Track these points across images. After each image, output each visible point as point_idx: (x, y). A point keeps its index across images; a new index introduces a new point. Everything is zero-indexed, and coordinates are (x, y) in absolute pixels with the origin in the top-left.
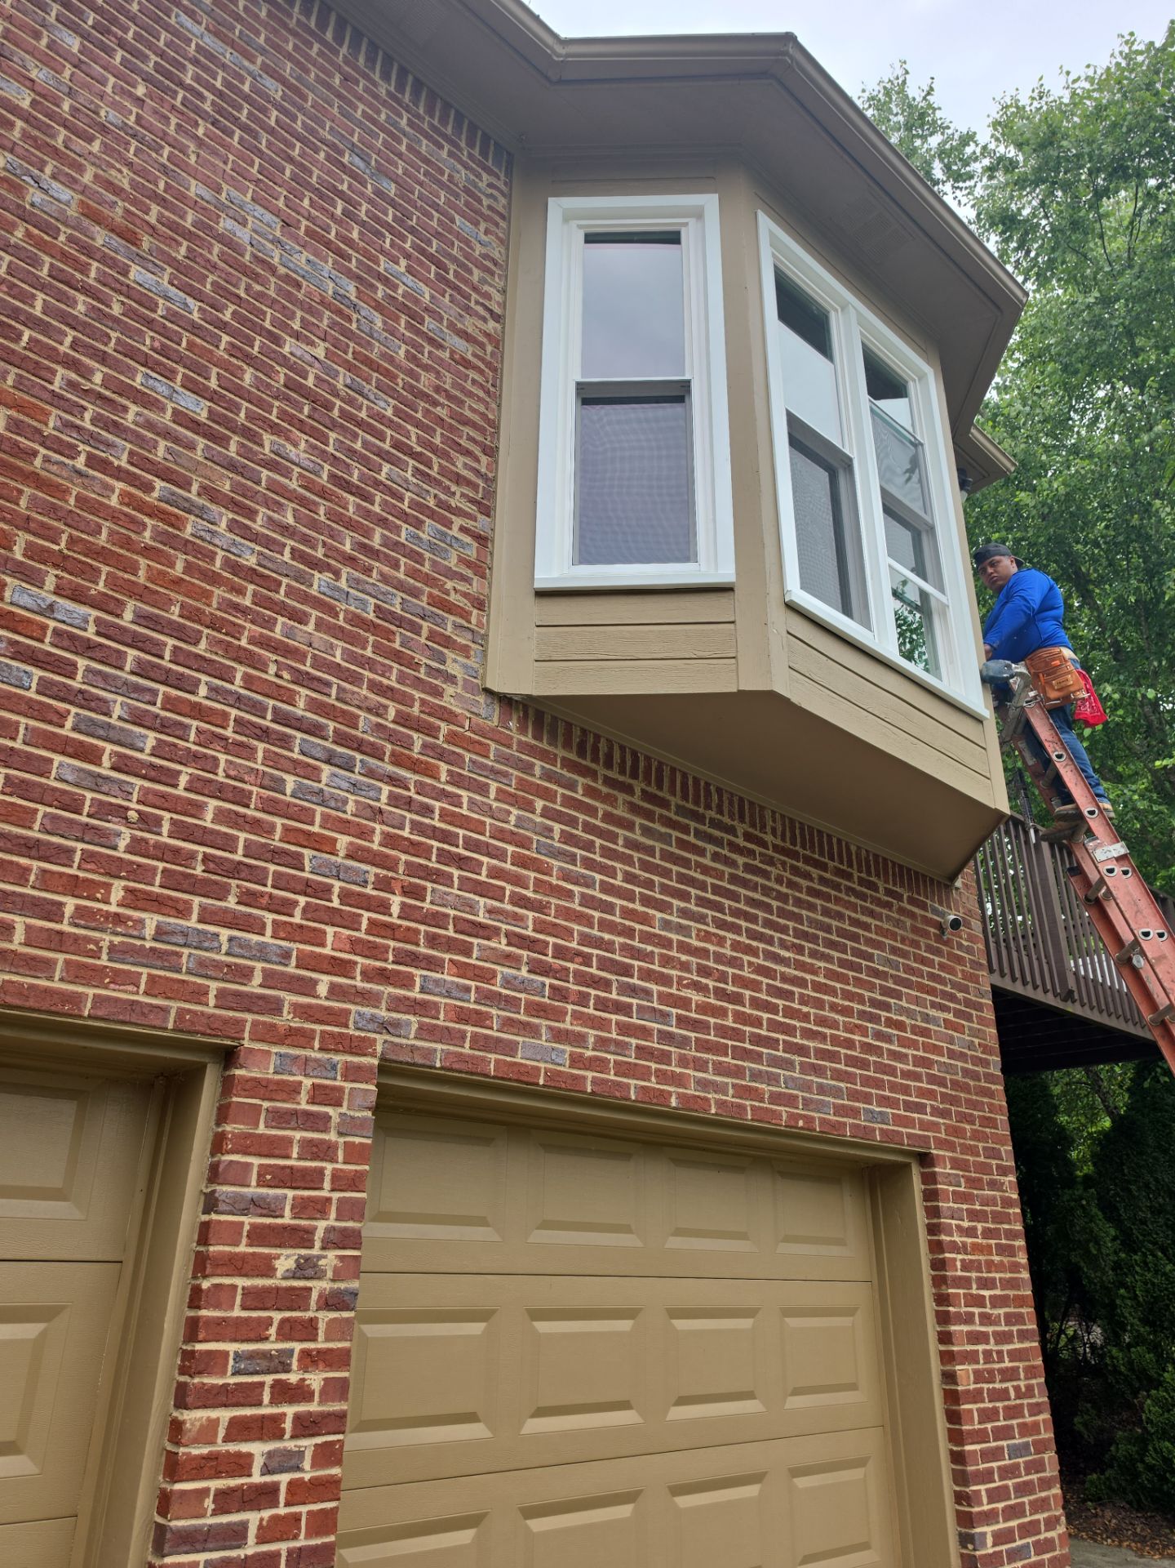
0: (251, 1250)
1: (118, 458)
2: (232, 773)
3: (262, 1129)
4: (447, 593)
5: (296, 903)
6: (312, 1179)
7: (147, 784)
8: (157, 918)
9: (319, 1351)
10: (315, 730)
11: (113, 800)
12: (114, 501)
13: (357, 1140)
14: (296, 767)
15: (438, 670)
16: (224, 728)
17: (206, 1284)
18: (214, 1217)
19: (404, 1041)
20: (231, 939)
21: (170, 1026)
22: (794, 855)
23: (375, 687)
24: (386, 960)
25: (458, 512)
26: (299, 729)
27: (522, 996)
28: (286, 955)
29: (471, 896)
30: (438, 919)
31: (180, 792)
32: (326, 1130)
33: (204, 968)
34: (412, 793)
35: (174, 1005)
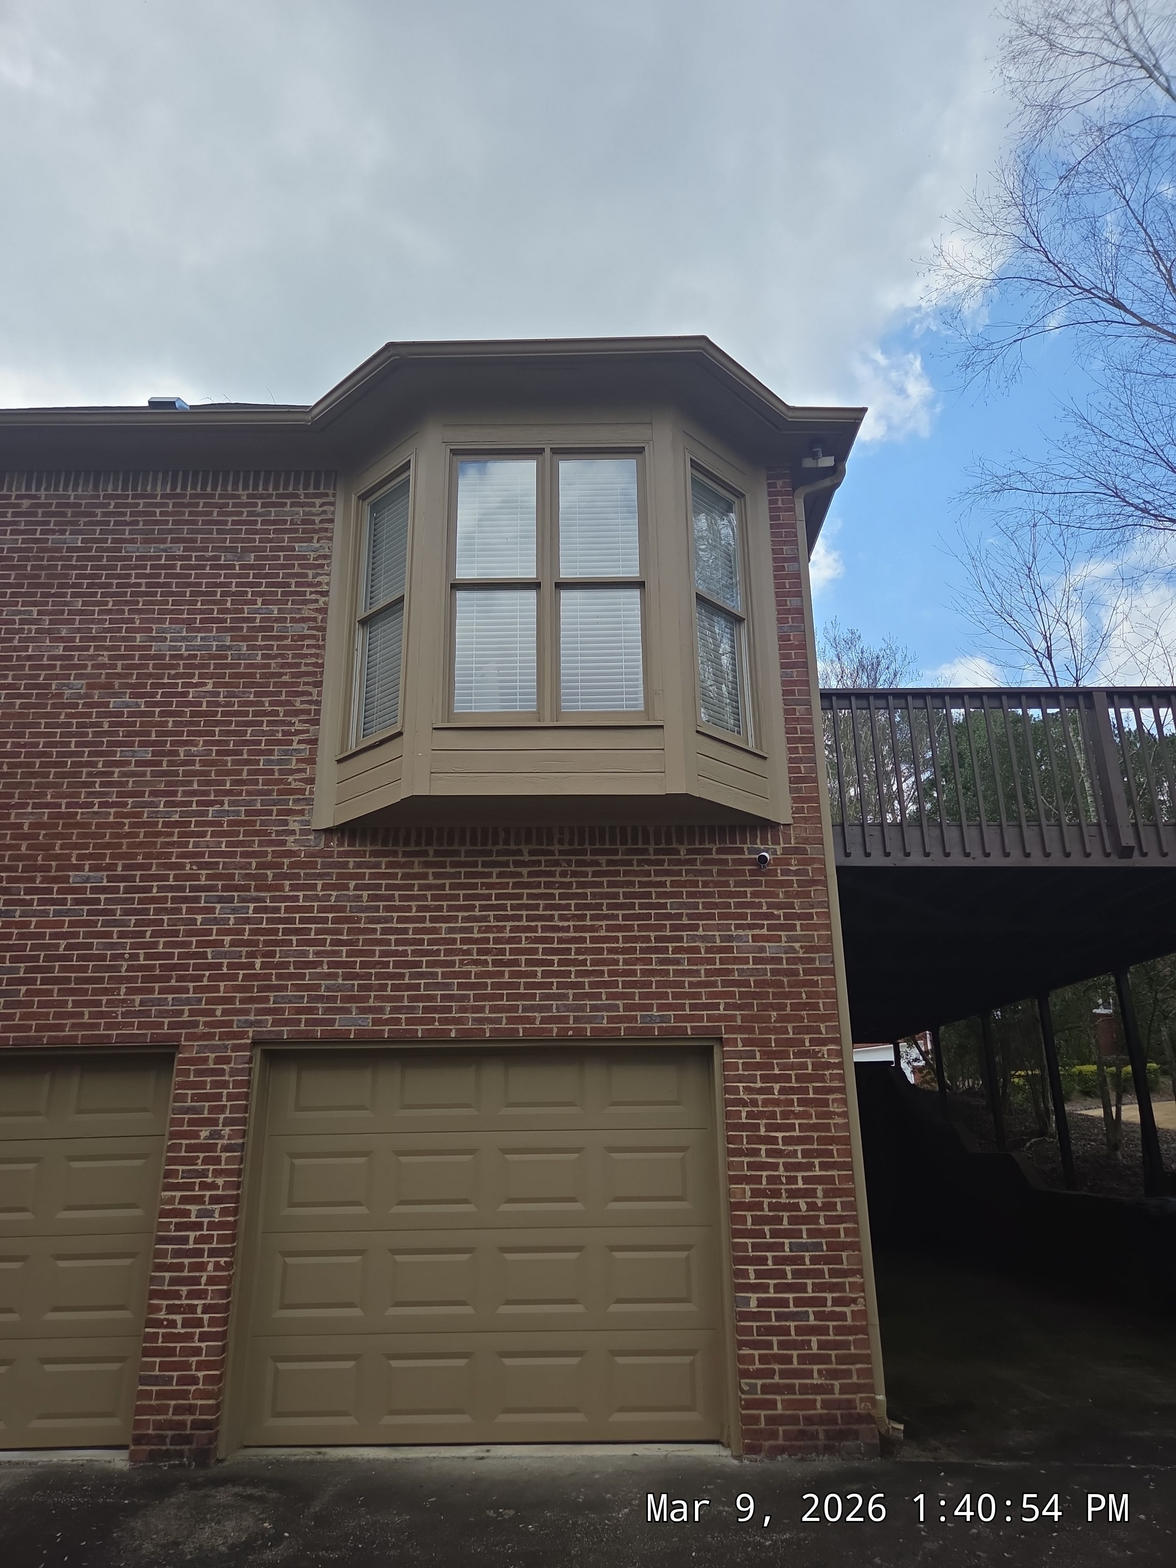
0: (189, 1128)
1: (112, 798)
2: (170, 923)
3: (192, 1078)
4: (289, 784)
5: (205, 975)
7: (132, 940)
8: (140, 996)
9: (222, 1169)
11: (119, 952)
14: (202, 910)
15: (282, 831)
16: (166, 904)
17: (171, 1143)
18: (174, 1116)
19: (265, 1029)
20: (173, 999)
21: (149, 1041)
23: (245, 855)
24: (253, 992)
25: (298, 733)
26: (203, 892)
27: (338, 993)
28: (200, 1000)
29: (304, 948)
31: (147, 939)
33: (161, 1014)
34: (268, 904)
35: (150, 1032)
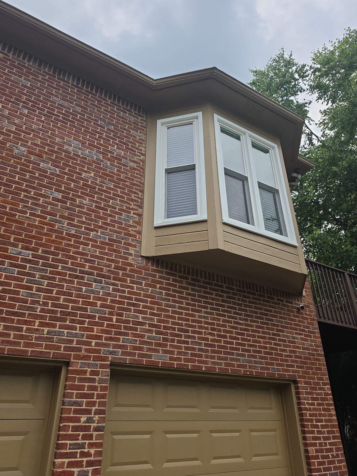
0: (74, 415)
1: (38, 212)
2: (68, 288)
3: (76, 383)
4: (130, 231)
5: (86, 321)
6: (92, 396)
7: (45, 294)
8: (47, 329)
9: (93, 443)
10: (91, 274)
11: (36, 299)
12: (37, 223)
13: (104, 385)
14: (86, 285)
15: (127, 253)
16: (66, 277)
17: (61, 425)
18: (64, 407)
19: (117, 357)
20: (67, 333)
21: (51, 357)
22: (244, 292)
23: (108, 260)
24: (112, 335)
25: (133, 209)
26: (86, 274)
27: (153, 341)
28: (83, 335)
29: (137, 314)
30: (127, 322)
31: (54, 295)
32: (95, 383)
33: (60, 341)
34: (119, 288)
35: (52, 351)
